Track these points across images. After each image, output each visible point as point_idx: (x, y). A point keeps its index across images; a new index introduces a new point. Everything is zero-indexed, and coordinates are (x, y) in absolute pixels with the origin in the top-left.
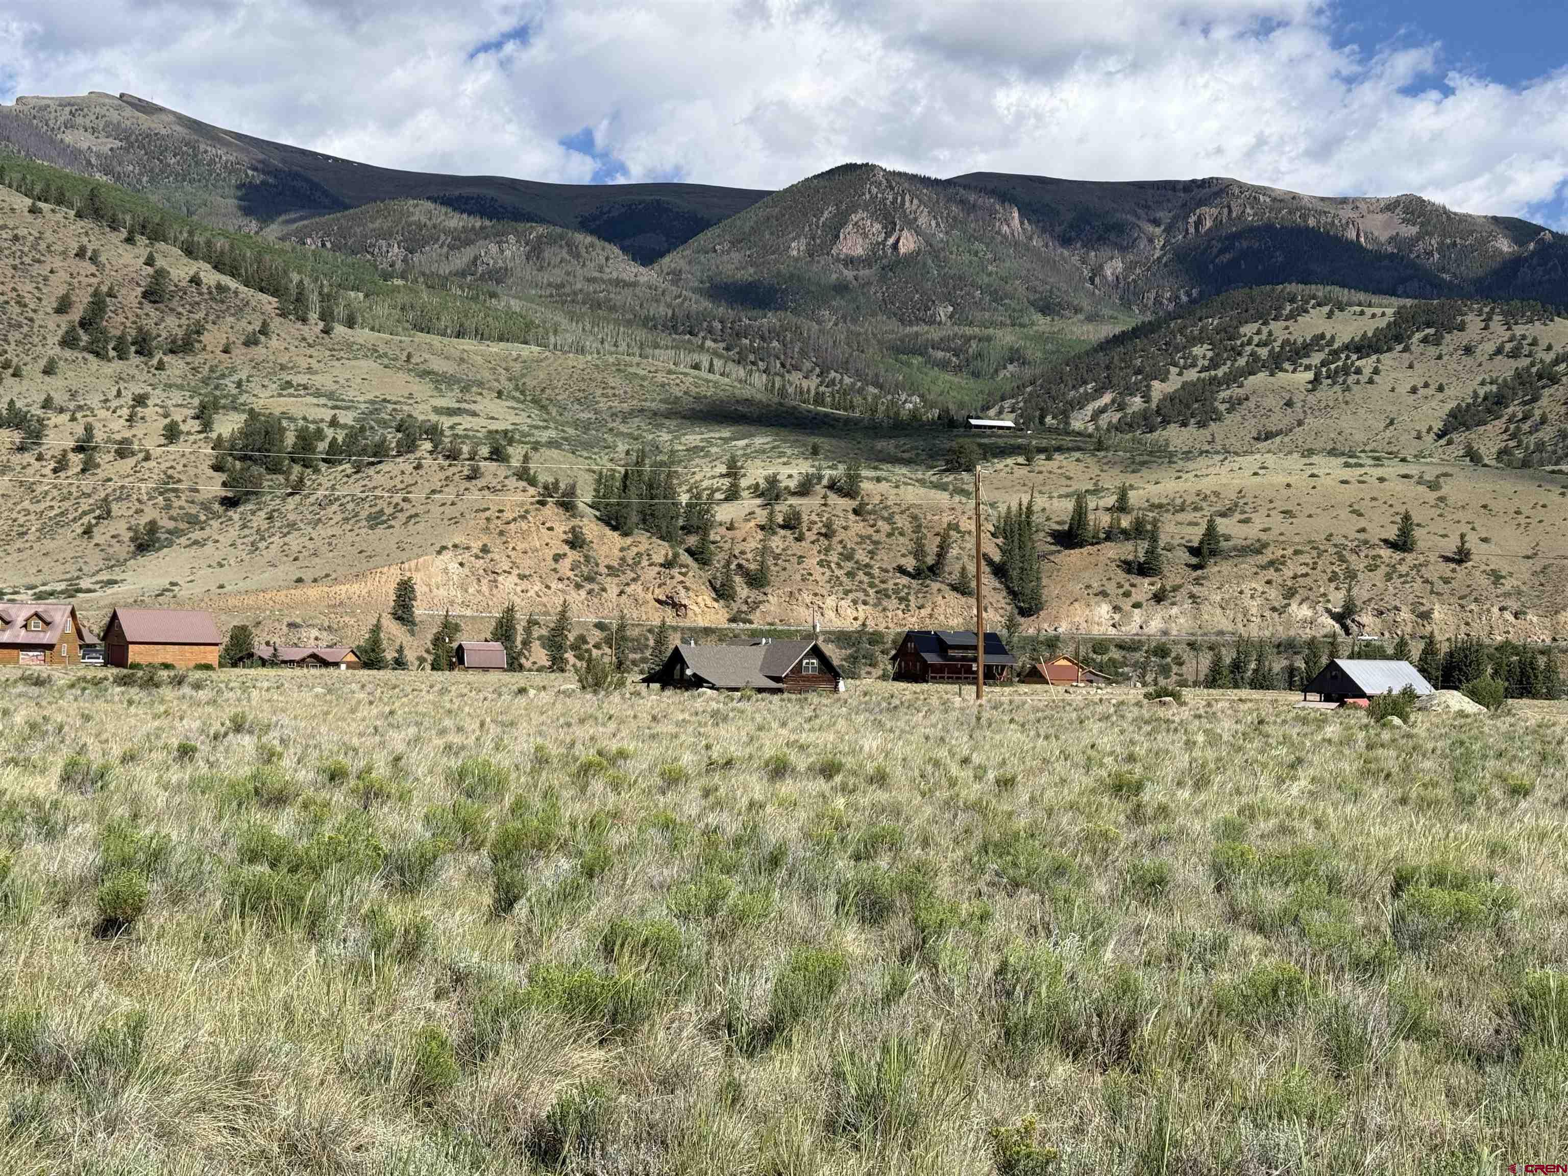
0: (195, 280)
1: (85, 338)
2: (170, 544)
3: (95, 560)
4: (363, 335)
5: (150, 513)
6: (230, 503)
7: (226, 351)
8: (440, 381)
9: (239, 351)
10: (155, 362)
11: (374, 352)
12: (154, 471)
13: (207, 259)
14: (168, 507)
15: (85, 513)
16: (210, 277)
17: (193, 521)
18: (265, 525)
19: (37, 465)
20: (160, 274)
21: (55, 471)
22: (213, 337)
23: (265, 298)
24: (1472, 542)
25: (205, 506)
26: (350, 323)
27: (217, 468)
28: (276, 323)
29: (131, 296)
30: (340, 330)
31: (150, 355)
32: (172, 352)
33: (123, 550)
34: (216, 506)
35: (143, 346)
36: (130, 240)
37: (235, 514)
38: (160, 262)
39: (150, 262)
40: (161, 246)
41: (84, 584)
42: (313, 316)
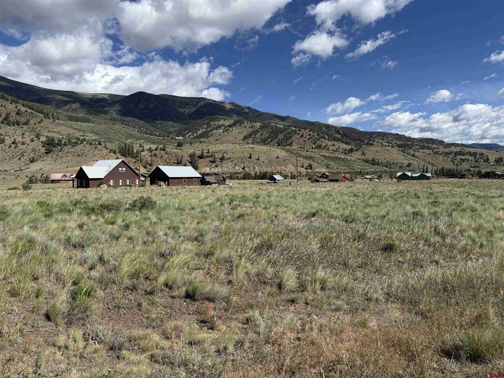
0: (26, 111)
1: (6, 122)
2: (37, 161)
3: (23, 164)
4: (61, 122)
5: (32, 155)
6: (47, 153)
7: (35, 124)
8: (79, 130)
9: (37, 125)
10: (21, 126)
11: (63, 125)
12: (30, 147)
13: (27, 107)
14: (35, 154)
15: (18, 156)
16: (29, 111)
17: (41, 156)
18: (56, 157)
19: (5, 146)
20: (19, 110)
21: (9, 147)
22: (32, 122)
23: (41, 115)
24: (260, 157)
25: (42, 154)
26: (58, 119)
27: (43, 147)
28: (44, 119)
29: (14, 114)
30: (56, 120)
31: (20, 125)
32: (24, 124)
33: (28, 162)
34: (44, 154)
35: (18, 123)
36: (11, 103)
37: (49, 155)
38: (19, 108)
39: (16, 107)
40: (17, 104)
41: (23, 168)
42: (51, 118)
